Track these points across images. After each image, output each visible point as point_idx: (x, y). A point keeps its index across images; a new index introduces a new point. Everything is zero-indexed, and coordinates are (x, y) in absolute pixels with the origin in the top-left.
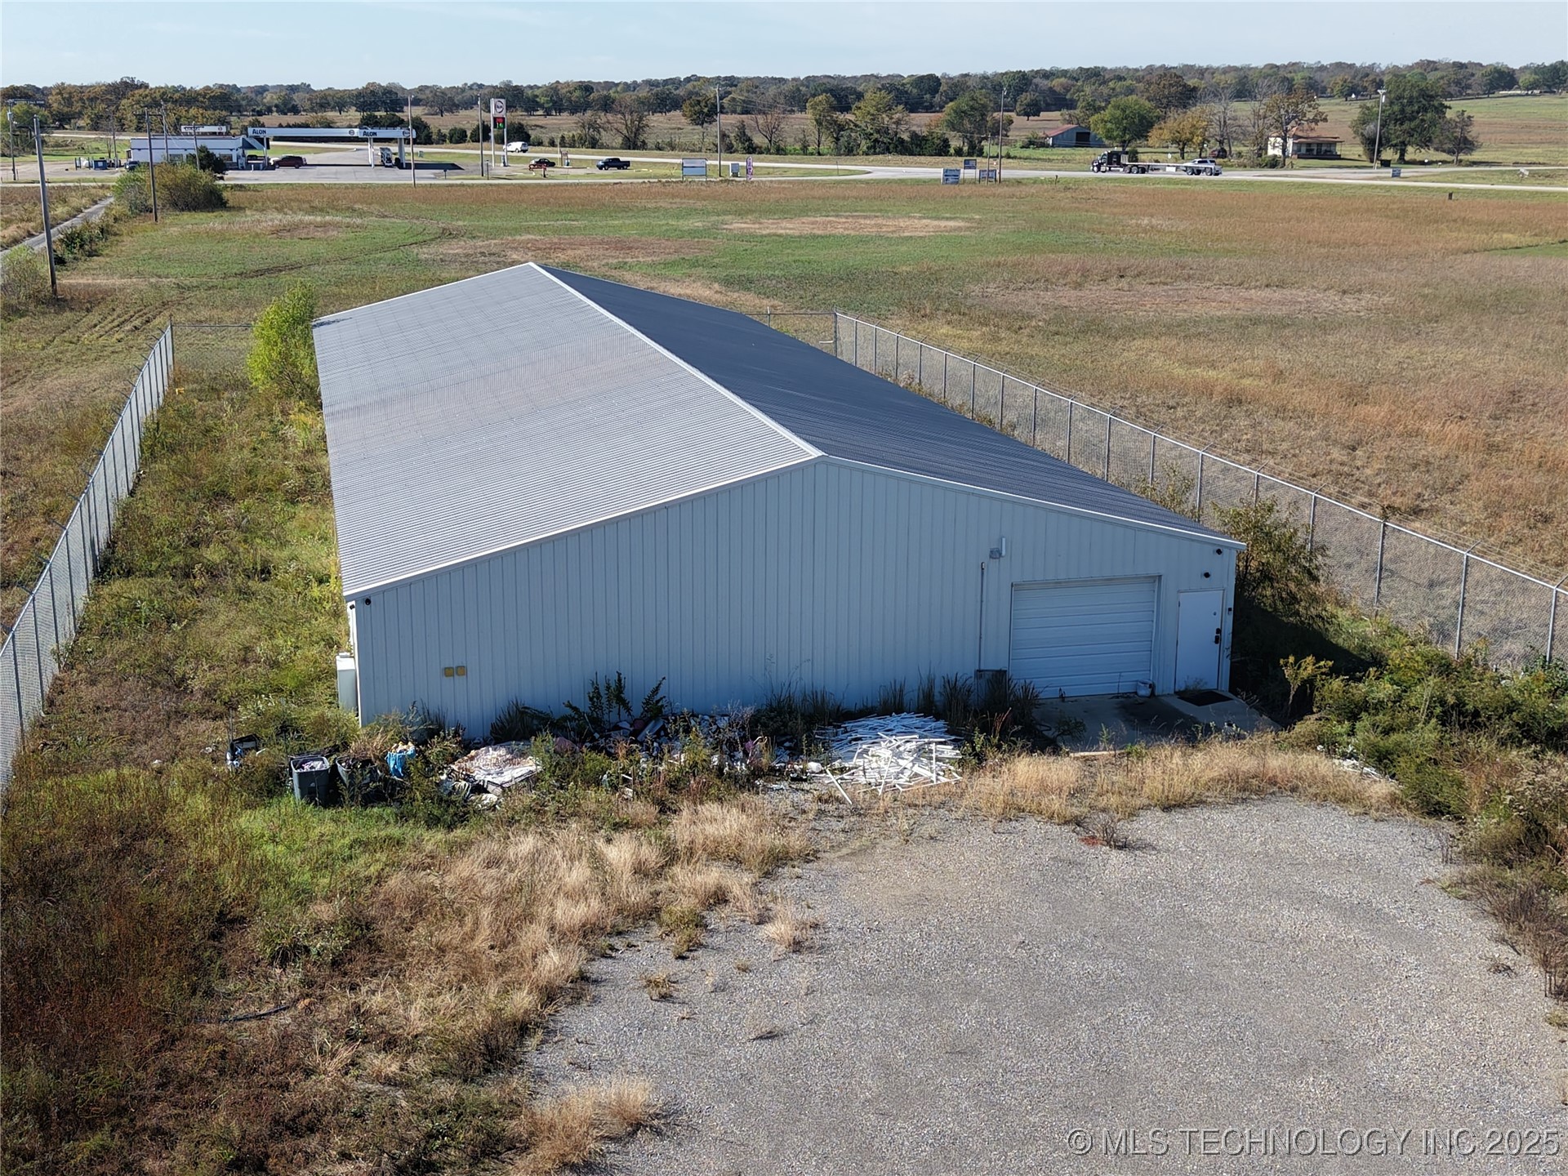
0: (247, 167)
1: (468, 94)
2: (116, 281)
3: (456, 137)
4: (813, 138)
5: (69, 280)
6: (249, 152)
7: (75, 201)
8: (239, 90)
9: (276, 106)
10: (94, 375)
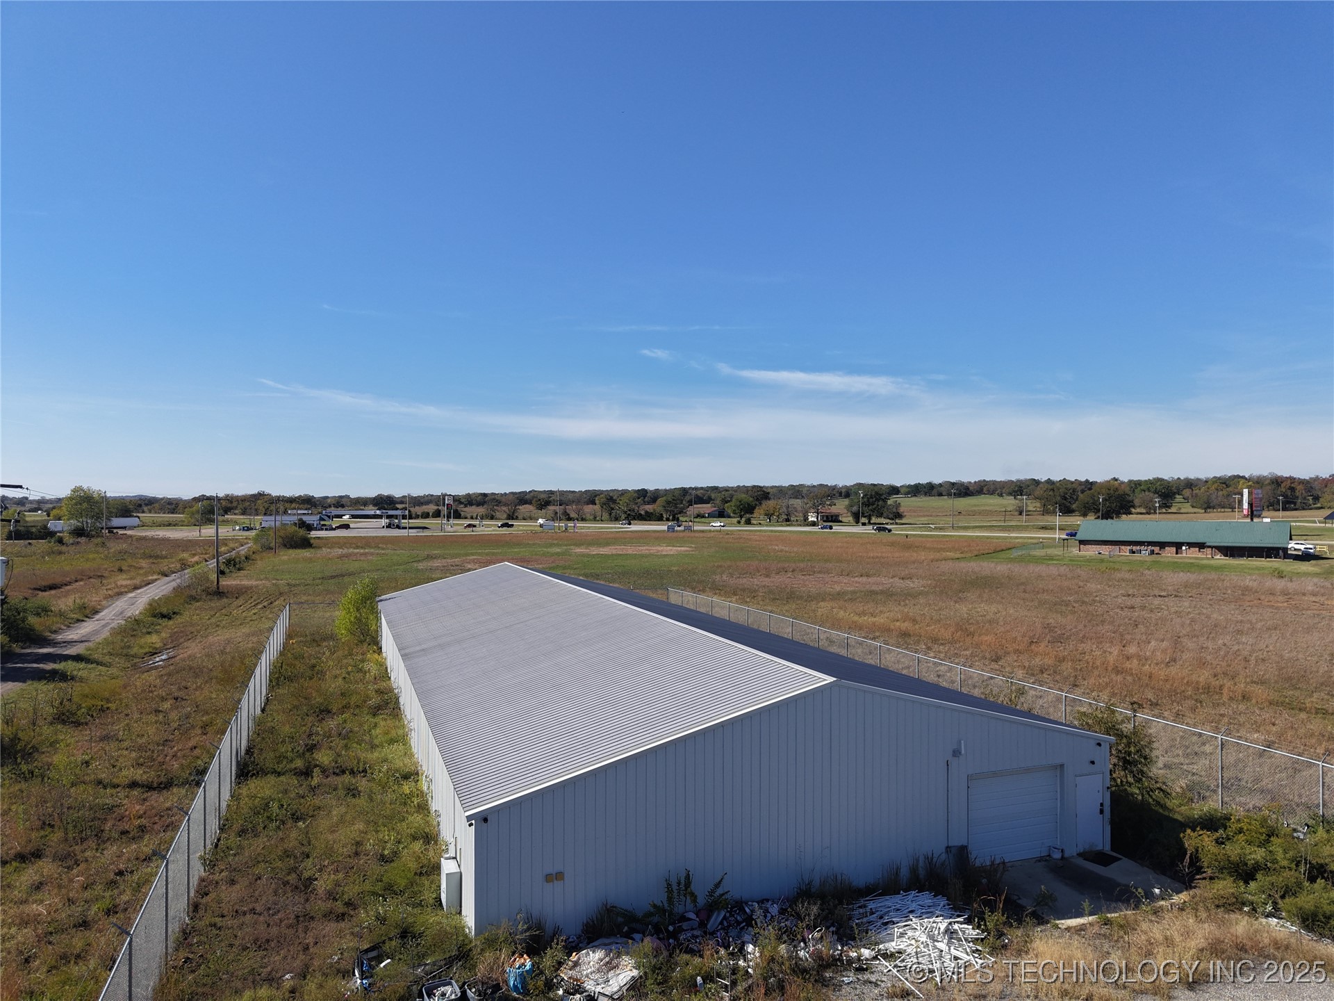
0: (322, 530)
1: (426, 498)
2: (254, 583)
3: (424, 516)
4: (599, 513)
5: (225, 582)
6: (322, 523)
7: (232, 545)
8: (315, 498)
9: (334, 504)
10: (238, 635)
